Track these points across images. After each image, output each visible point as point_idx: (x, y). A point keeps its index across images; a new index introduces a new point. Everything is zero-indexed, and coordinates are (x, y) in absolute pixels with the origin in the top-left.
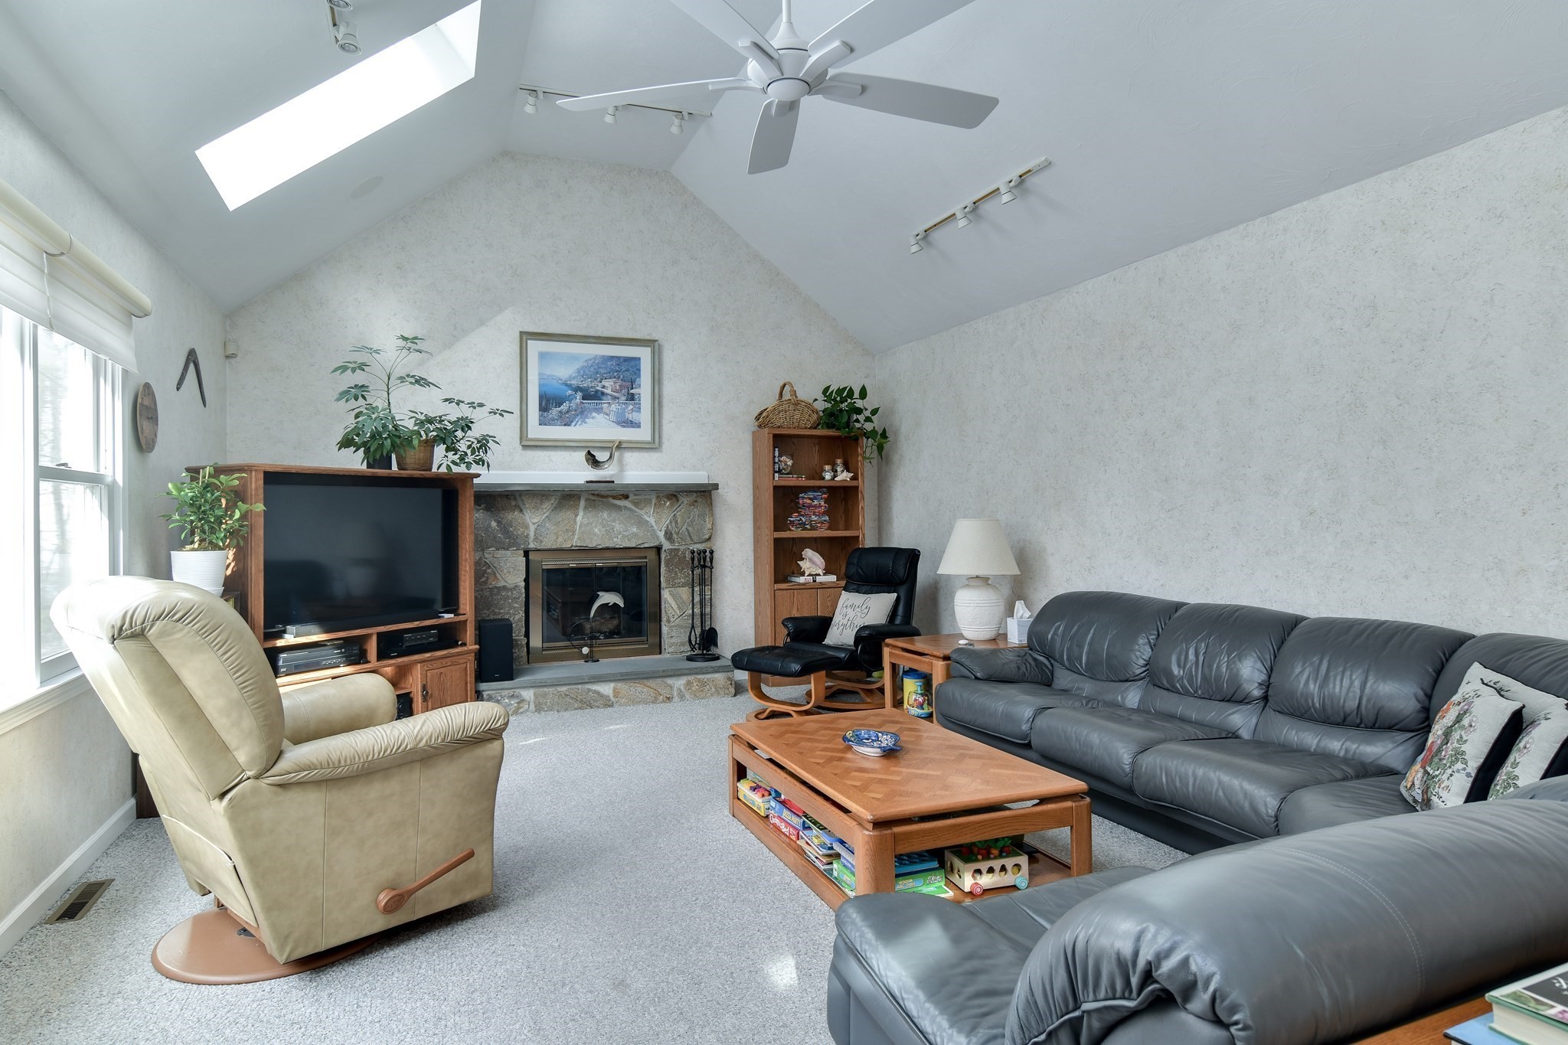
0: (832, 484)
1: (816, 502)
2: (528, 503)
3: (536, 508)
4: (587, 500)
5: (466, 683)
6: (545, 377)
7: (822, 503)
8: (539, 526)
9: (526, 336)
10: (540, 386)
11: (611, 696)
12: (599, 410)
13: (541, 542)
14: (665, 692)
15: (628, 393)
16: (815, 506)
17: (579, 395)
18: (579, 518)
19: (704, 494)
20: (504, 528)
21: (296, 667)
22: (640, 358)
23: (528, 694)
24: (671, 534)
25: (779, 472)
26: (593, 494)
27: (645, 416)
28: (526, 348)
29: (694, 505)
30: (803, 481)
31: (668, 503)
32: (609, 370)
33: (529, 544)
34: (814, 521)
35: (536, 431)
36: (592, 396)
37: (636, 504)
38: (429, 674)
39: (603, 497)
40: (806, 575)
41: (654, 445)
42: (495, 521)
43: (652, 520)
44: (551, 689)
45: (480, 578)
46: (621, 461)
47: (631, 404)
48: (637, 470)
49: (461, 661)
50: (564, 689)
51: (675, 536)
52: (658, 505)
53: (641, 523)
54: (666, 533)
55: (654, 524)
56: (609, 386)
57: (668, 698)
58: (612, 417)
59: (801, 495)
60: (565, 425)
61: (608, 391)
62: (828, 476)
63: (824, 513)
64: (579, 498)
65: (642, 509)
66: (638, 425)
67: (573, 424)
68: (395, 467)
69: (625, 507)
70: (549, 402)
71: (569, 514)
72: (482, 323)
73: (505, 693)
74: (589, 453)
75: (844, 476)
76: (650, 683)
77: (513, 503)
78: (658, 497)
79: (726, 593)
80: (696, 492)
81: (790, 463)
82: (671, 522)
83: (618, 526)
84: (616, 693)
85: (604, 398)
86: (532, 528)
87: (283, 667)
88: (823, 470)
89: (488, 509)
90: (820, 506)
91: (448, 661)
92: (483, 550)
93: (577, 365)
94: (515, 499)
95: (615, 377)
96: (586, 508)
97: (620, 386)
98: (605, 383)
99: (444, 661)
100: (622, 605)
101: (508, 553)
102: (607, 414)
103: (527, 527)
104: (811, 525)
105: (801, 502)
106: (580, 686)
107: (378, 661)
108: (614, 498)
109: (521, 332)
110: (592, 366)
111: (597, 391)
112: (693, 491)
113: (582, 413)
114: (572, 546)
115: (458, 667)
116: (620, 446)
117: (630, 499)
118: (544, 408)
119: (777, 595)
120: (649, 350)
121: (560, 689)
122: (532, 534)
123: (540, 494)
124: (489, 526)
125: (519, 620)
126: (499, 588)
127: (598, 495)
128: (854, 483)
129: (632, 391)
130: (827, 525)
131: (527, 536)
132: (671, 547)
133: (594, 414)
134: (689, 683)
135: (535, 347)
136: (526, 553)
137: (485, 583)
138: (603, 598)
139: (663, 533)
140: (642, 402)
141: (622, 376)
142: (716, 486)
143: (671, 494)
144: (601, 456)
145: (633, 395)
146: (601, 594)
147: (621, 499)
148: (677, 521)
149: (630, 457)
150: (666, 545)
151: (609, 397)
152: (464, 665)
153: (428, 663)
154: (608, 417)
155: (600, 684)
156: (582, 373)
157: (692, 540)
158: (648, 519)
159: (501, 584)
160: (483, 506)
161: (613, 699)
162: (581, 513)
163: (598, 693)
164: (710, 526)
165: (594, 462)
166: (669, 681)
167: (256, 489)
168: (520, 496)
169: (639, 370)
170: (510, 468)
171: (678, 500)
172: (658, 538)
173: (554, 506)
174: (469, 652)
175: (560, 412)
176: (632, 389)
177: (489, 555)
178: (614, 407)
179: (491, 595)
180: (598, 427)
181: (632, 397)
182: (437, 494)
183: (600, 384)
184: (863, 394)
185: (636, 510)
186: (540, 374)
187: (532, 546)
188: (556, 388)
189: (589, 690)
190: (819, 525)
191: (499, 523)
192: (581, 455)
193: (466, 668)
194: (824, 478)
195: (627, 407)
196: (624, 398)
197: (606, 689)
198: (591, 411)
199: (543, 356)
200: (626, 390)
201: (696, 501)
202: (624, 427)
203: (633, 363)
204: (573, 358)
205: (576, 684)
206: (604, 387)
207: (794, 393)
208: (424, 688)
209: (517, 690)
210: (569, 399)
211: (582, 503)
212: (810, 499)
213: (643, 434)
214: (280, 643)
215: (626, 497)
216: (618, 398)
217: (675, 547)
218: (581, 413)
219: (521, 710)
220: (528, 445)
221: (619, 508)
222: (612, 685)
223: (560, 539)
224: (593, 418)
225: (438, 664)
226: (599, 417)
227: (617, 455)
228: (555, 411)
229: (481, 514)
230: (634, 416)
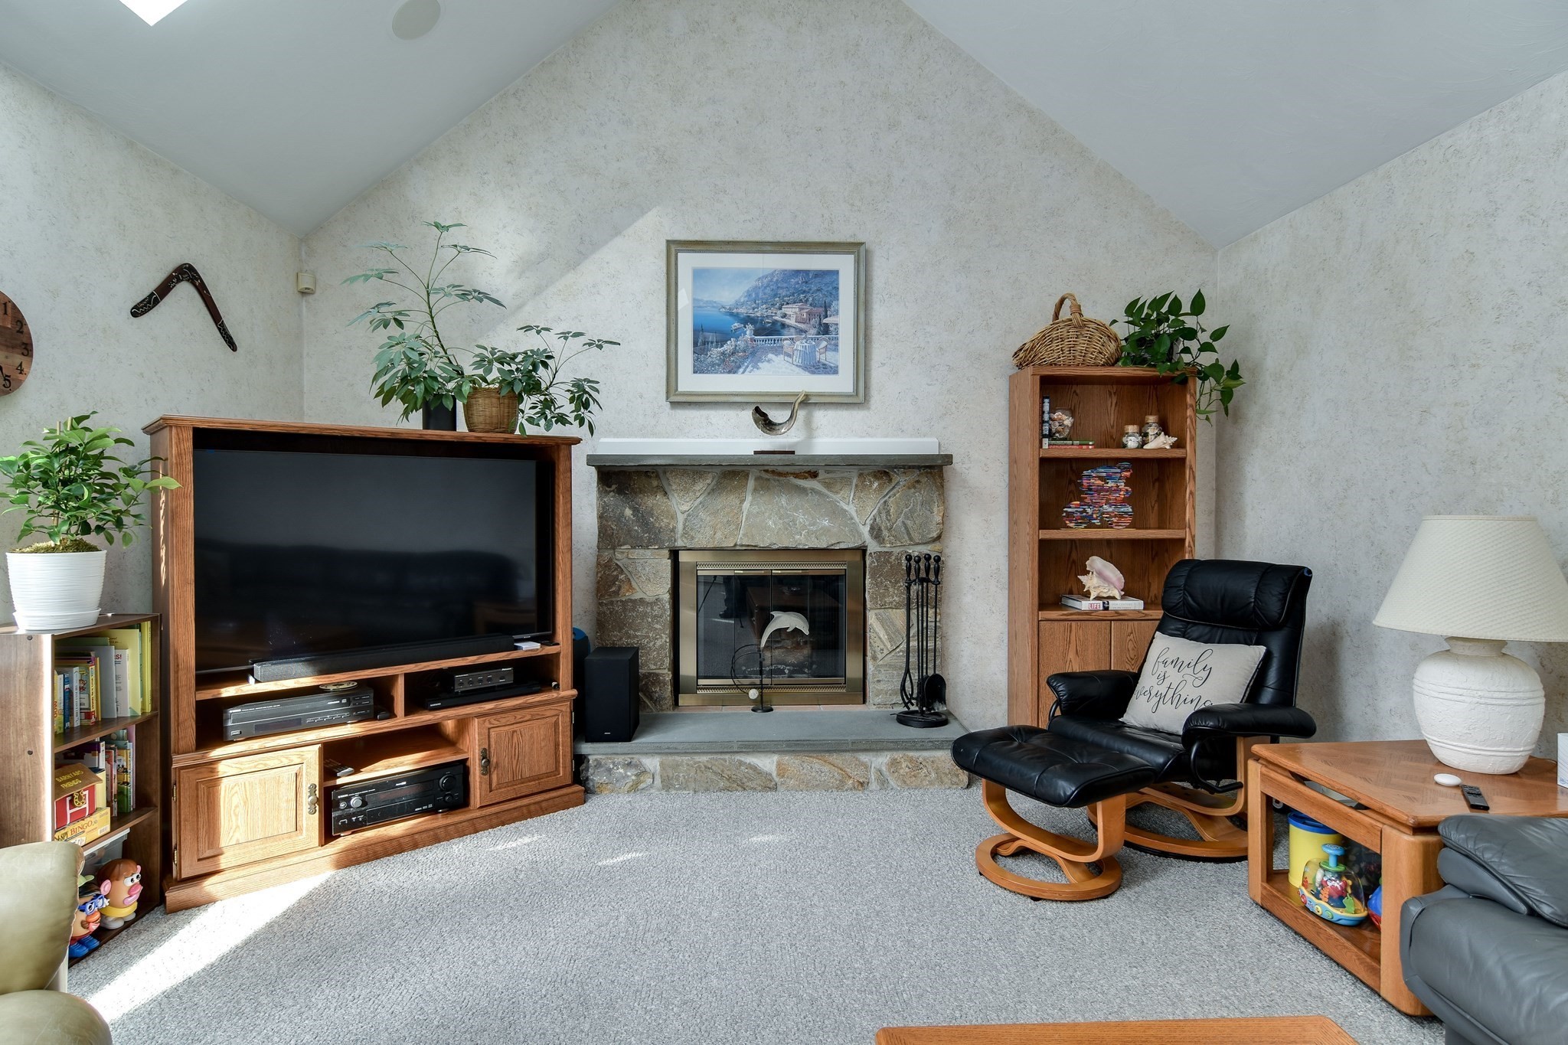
0: (1140, 454)
1: (1111, 484)
2: (675, 484)
3: (686, 490)
4: (757, 479)
5: (557, 745)
6: (701, 304)
7: (1122, 485)
8: (690, 516)
9: (675, 247)
10: (695, 317)
11: (774, 774)
12: (778, 351)
13: (693, 538)
14: (857, 774)
15: (820, 324)
16: (1109, 490)
17: (750, 328)
18: (746, 505)
19: (932, 470)
20: (643, 518)
21: (258, 727)
22: (838, 271)
23: (652, 763)
24: (880, 529)
25: (1051, 435)
26: (766, 471)
27: (844, 356)
28: (676, 264)
29: (915, 487)
30: (1090, 451)
31: (876, 484)
32: (792, 291)
33: (675, 541)
34: (1108, 513)
35: (690, 382)
36: (770, 329)
37: (828, 485)
38: (493, 734)
39: (780, 474)
40: (1092, 597)
41: (858, 399)
42: (630, 508)
43: (851, 509)
44: (685, 758)
45: (610, 587)
46: (808, 423)
47: (825, 340)
48: (833, 436)
49: (548, 714)
50: (704, 759)
51: (885, 533)
52: (861, 487)
53: (837, 513)
54: (872, 528)
55: (854, 514)
56: (792, 314)
57: (862, 784)
58: (797, 359)
59: (1085, 473)
60: (729, 372)
61: (791, 322)
62: (1132, 442)
63: (1125, 501)
64: (747, 476)
65: (837, 493)
66: (834, 371)
67: (741, 370)
68: (462, 427)
69: (813, 490)
70: (706, 340)
71: (732, 499)
72: (617, 231)
73: (619, 759)
74: (757, 410)
75: (1159, 443)
76: (835, 758)
77: (655, 483)
78: (861, 475)
79: (964, 619)
80: (919, 467)
81: (1068, 421)
82: (879, 512)
83: (801, 518)
84: (781, 770)
85: (785, 331)
86: (681, 518)
87: (234, 728)
88: (1124, 434)
89: (620, 491)
90: (1118, 490)
91: (526, 714)
92: (614, 548)
93: (746, 286)
94: (658, 477)
95: (801, 301)
96: (755, 490)
97: (809, 314)
98: (786, 310)
99: (519, 715)
100: (807, 632)
101: (648, 553)
102: (789, 356)
103: (673, 517)
104: (1101, 520)
105: (1085, 482)
106: (727, 757)
107: (406, 714)
108: (797, 476)
109: (668, 241)
110: (768, 286)
111: (775, 323)
112: (914, 467)
113: (753, 353)
114: (735, 545)
115: (543, 721)
116: (807, 401)
117: (820, 477)
118: (700, 345)
119: (1042, 628)
120: (851, 258)
121: (697, 758)
122: (680, 527)
123: (691, 469)
124: (622, 514)
125: (661, 647)
126: (634, 601)
127: (773, 472)
128: (1178, 453)
129: (825, 321)
130: (1128, 520)
131: (673, 530)
132: (880, 549)
133: (771, 356)
134: (894, 763)
135: (687, 262)
136: (674, 554)
137: (617, 593)
138: (778, 621)
139: (868, 528)
140: (840, 336)
141: (811, 299)
142: (948, 459)
143: (881, 470)
144: (777, 415)
145: (827, 326)
146: (775, 614)
147: (806, 478)
148: (888, 511)
149: (821, 417)
150: (873, 547)
151: (793, 330)
152: (554, 719)
153: (492, 719)
154: (790, 360)
155: (759, 755)
156: (753, 296)
157: (911, 539)
158: (845, 507)
159: (637, 596)
160: (614, 487)
161: (777, 779)
162: (749, 498)
163: (754, 768)
164: (939, 519)
165: (766, 424)
166: (864, 757)
167: (179, 455)
168: (665, 473)
169: (837, 289)
170: (654, 435)
171: (890, 480)
172: (860, 535)
173: (710, 487)
174: (562, 700)
175: (723, 353)
176: (827, 317)
177: (623, 555)
178: (798, 345)
179: (625, 610)
180: (775, 375)
181: (825, 330)
182: (530, 466)
183: (779, 312)
184: (1199, 305)
185: (829, 493)
186: (695, 300)
187: (679, 543)
189: (741, 763)
190: (1115, 520)
191: (635, 510)
192: (748, 415)
193: (556, 724)
194: (1125, 446)
195: (818, 345)
196: (813, 331)
197: (767, 763)
198: (766, 351)
200: (817, 319)
201: (918, 482)
202: (813, 373)
203: (827, 279)
204: (741, 275)
205: (721, 753)
206: (785, 316)
207: (1077, 309)
208: (485, 755)
209: (636, 757)
210: (736, 334)
211: (751, 483)
212: (1101, 478)
213: (842, 383)
214: (229, 692)
215: (814, 475)
216: (806, 332)
217: (886, 550)
218: (751, 356)
219: (642, 786)
220: (680, 401)
221: (803, 491)
222: (775, 758)
223: (719, 535)
224: (769, 361)
225: (509, 718)
226: (778, 360)
227: (801, 414)
228: (715, 352)
229: (611, 499)
230: (829, 358)
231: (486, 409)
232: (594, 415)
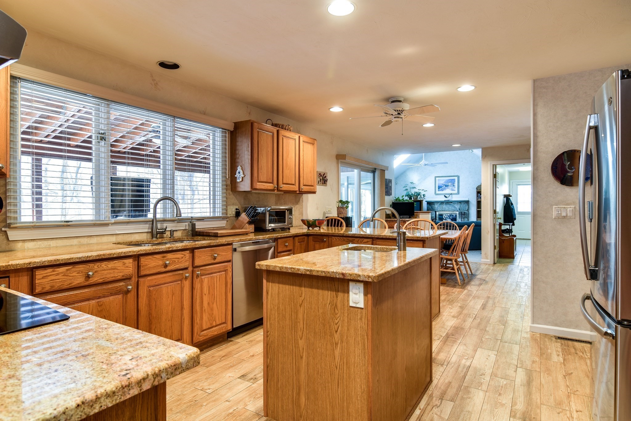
2: (436, 204)
4: (445, 203)
8: (437, 207)
9: (436, 177)
10: (438, 185)
12: (448, 188)
17: (445, 186)
19: (467, 202)
22: (455, 179)
27: (456, 189)
29: (465, 204)
35: (437, 192)
36: (447, 186)
39: (447, 203)
41: (458, 194)
43: (456, 207)
46: (452, 197)
48: (455, 198)
51: (461, 209)
53: (455, 207)
54: (459, 209)
56: (450, 184)
58: (450, 189)
60: (442, 191)
64: (443, 203)
65: (455, 204)
68: (413, 199)
70: (439, 187)
71: (442, 205)
72: (429, 176)
74: (445, 195)
77: (433, 204)
78: (458, 203)
83: (450, 208)
93: (444, 181)
101: (432, 212)
103: (435, 207)
108: (449, 203)
110: (447, 181)
112: (465, 202)
116: (451, 194)
118: (439, 188)
120: (457, 177)
122: (436, 209)
123: (437, 202)
124: (429, 207)
132: (460, 211)
135: (437, 178)
136: (435, 212)
140: (456, 186)
141: (452, 182)
143: (460, 202)
148: (461, 207)
149: (453, 196)
151: (450, 186)
156: (445, 182)
157: (464, 210)
162: (444, 205)
164: (467, 208)
165: (446, 197)
169: (455, 181)
170: (434, 198)
172: (457, 210)
173: (440, 204)
180: (448, 191)
181: (454, 186)
182: (419, 202)
183: (448, 184)
186: (438, 183)
188: (441, 185)
191: (431, 207)
196: (452, 186)
199: (438, 180)
200: (453, 184)
202: (452, 191)
204: (444, 180)
210: (443, 187)
213: (456, 192)
215: (452, 203)
218: (445, 189)
220: (436, 194)
221: (450, 205)
223: (441, 210)
226: (448, 189)
227: (451, 196)
228: (440, 189)
229: (428, 205)
230: (454, 189)
231: (415, 197)
232: (425, 197)
